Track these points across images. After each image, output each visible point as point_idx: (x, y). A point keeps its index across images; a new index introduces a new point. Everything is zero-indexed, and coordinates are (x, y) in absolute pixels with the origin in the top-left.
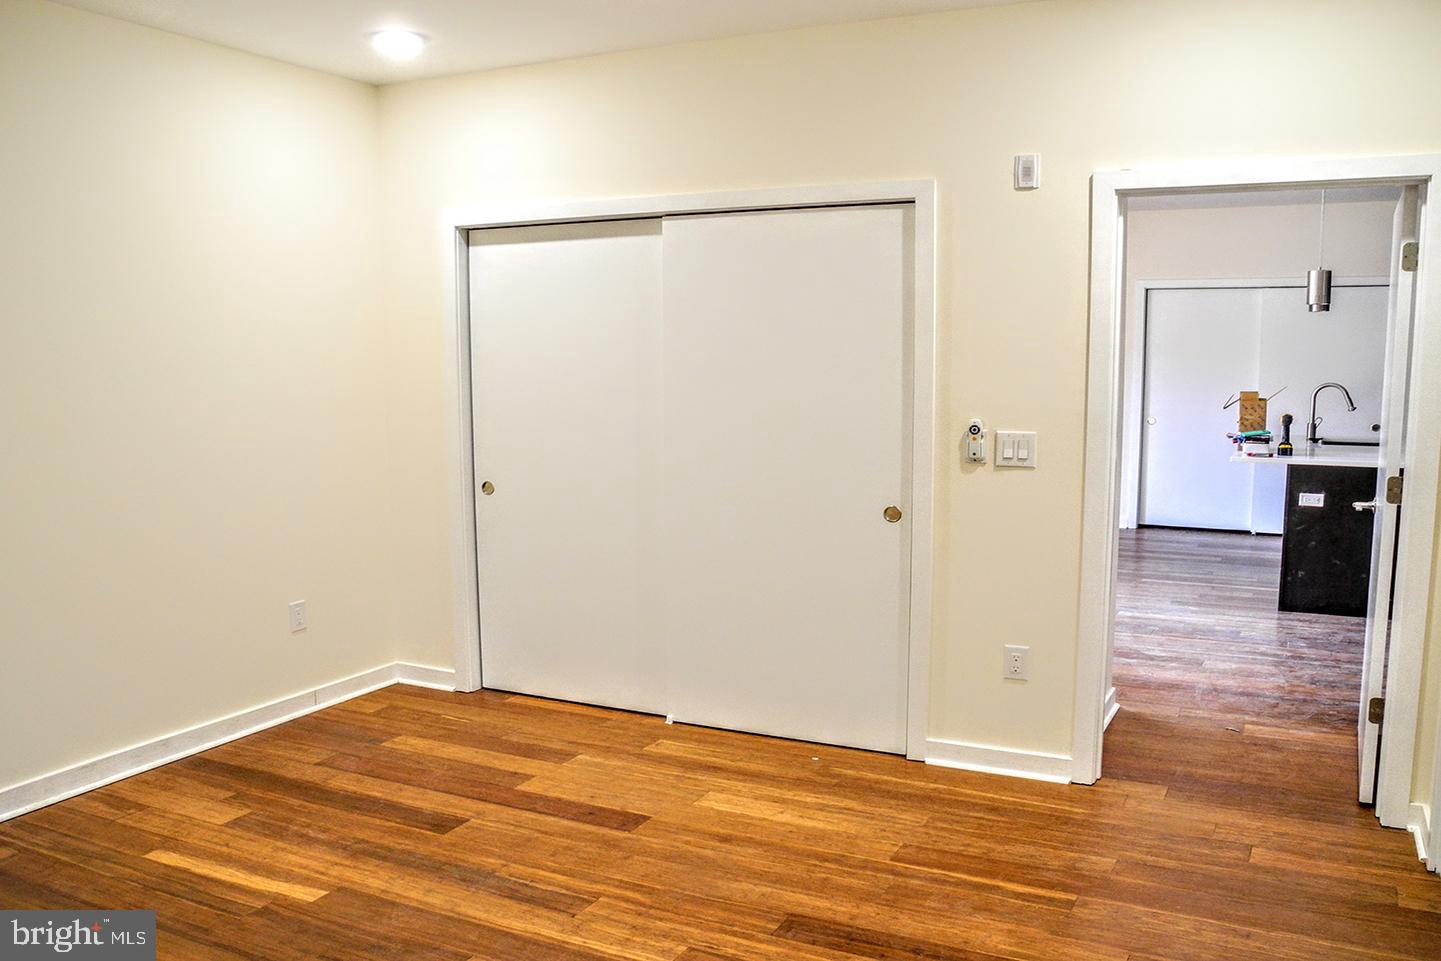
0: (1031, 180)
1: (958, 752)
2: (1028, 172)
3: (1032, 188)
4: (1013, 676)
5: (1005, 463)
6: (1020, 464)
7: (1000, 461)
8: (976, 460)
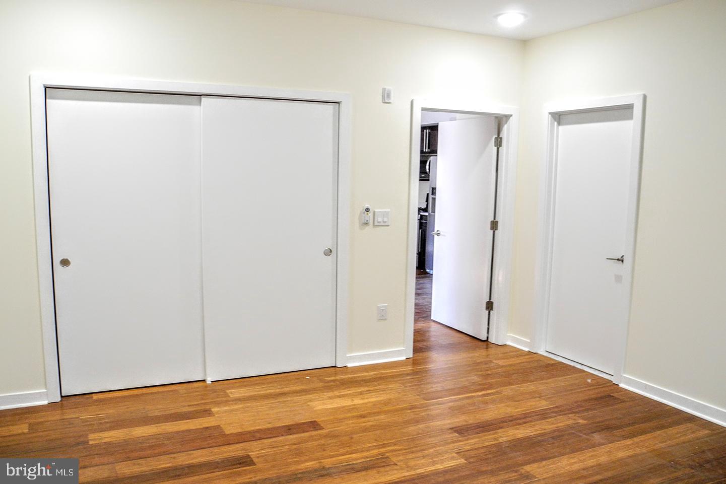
0: (390, 99)
1: (360, 358)
2: (389, 96)
3: (390, 103)
4: (381, 318)
5: (378, 224)
6: (384, 224)
7: (376, 224)
8: (366, 224)
